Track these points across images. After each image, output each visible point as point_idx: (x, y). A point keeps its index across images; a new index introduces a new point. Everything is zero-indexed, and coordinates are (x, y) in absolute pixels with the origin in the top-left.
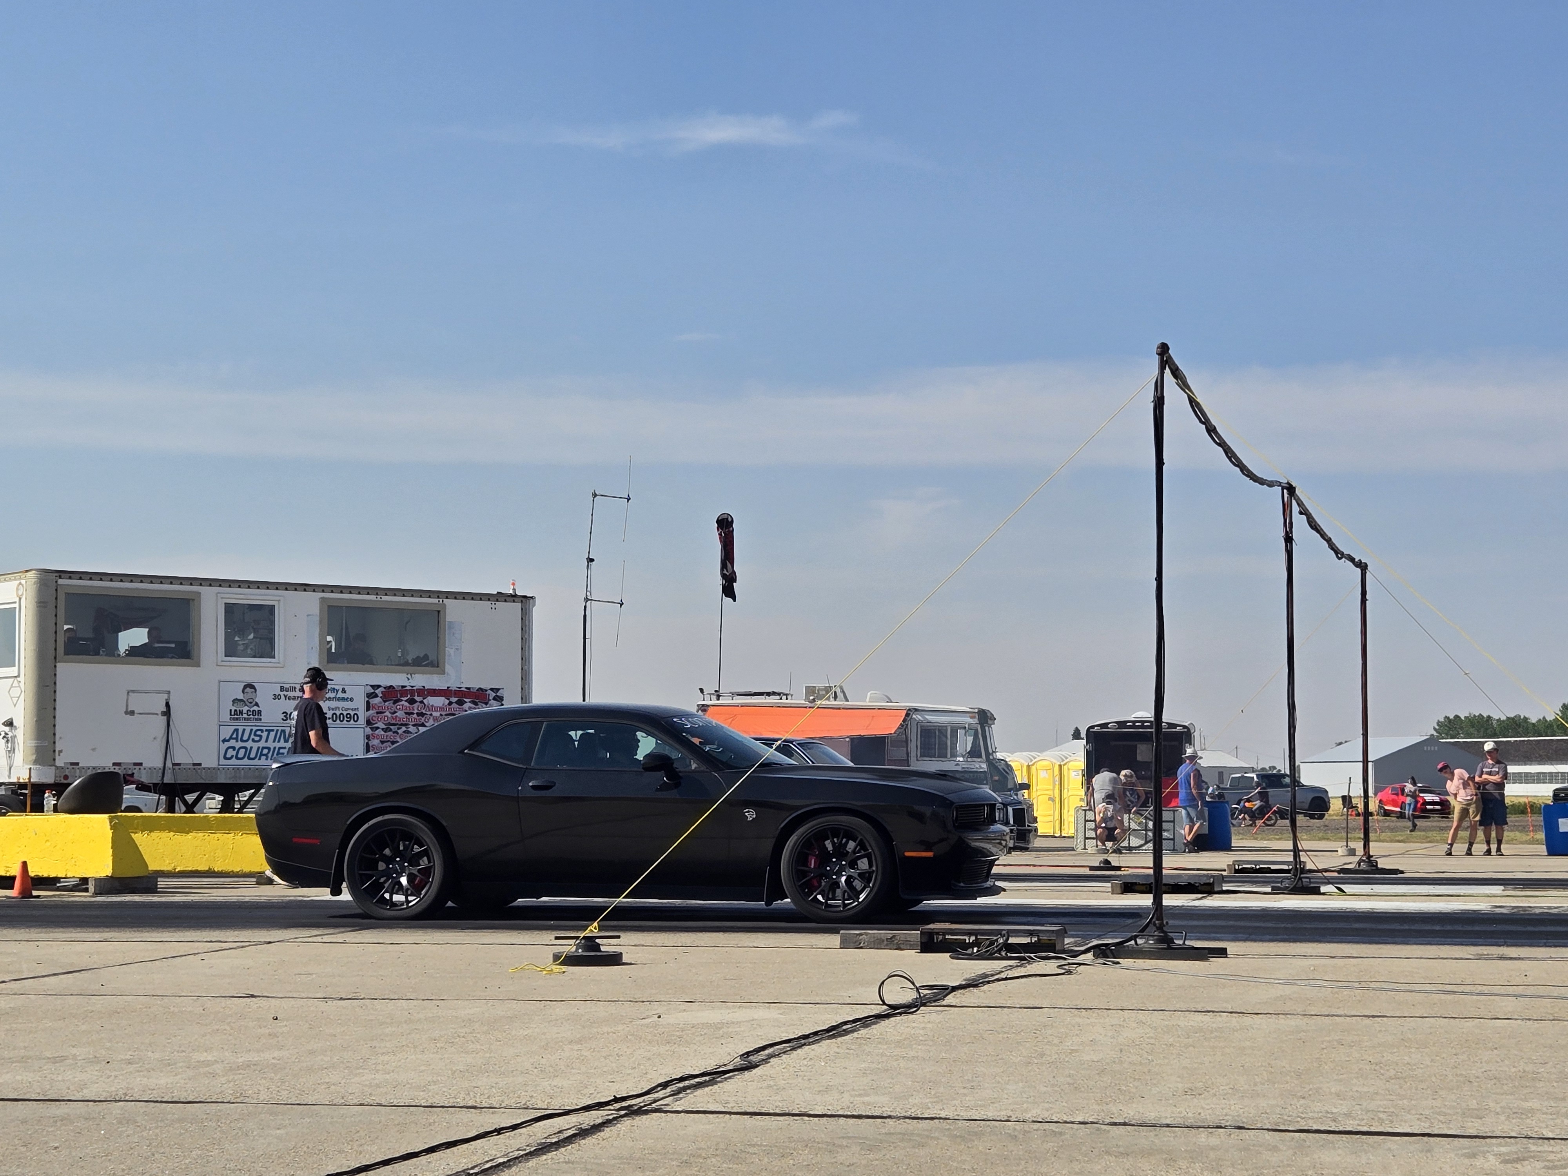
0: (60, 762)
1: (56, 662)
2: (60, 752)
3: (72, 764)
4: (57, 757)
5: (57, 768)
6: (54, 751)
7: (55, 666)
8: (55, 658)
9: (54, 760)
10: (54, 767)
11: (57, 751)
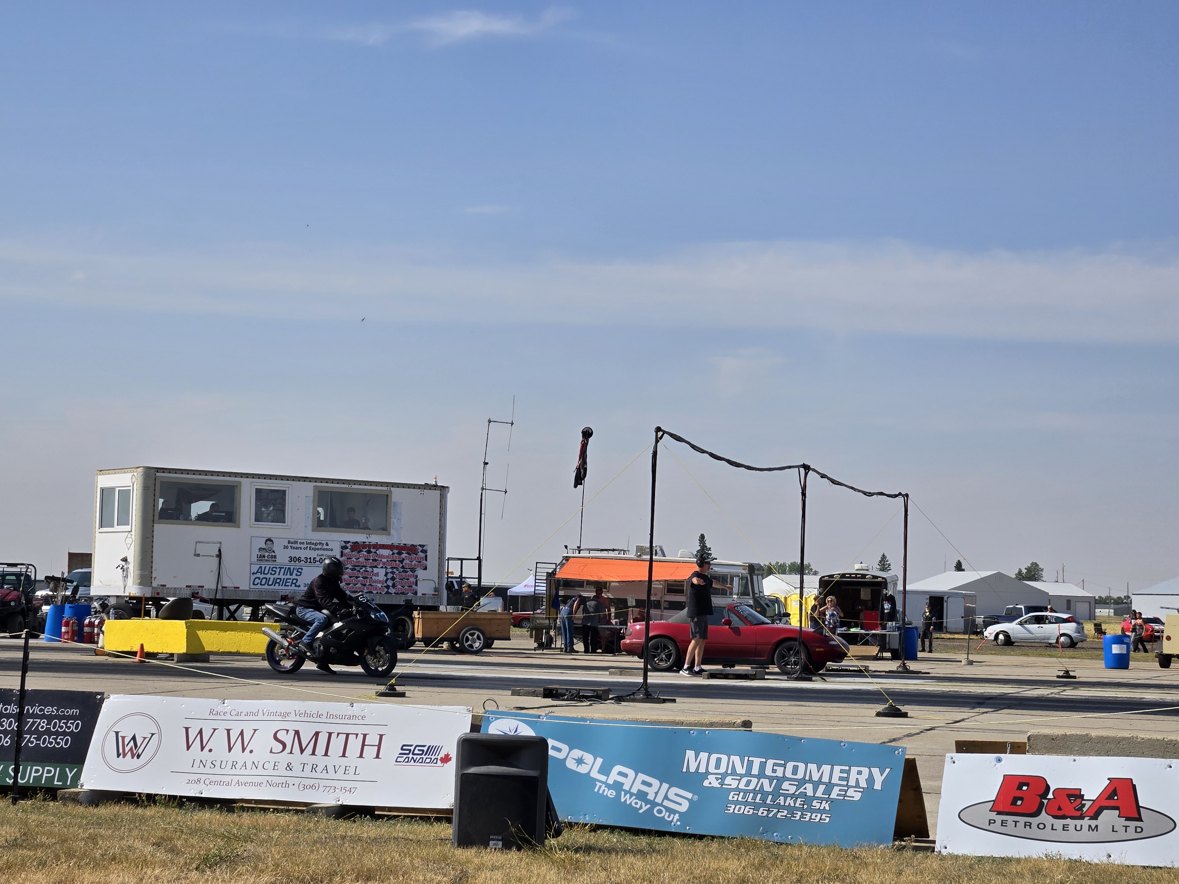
0: (154, 584)
1: (154, 523)
2: (155, 578)
3: (162, 586)
4: (153, 581)
5: (153, 588)
6: (152, 578)
7: (153, 526)
8: (153, 521)
9: (151, 583)
10: (151, 587)
11: (153, 579)
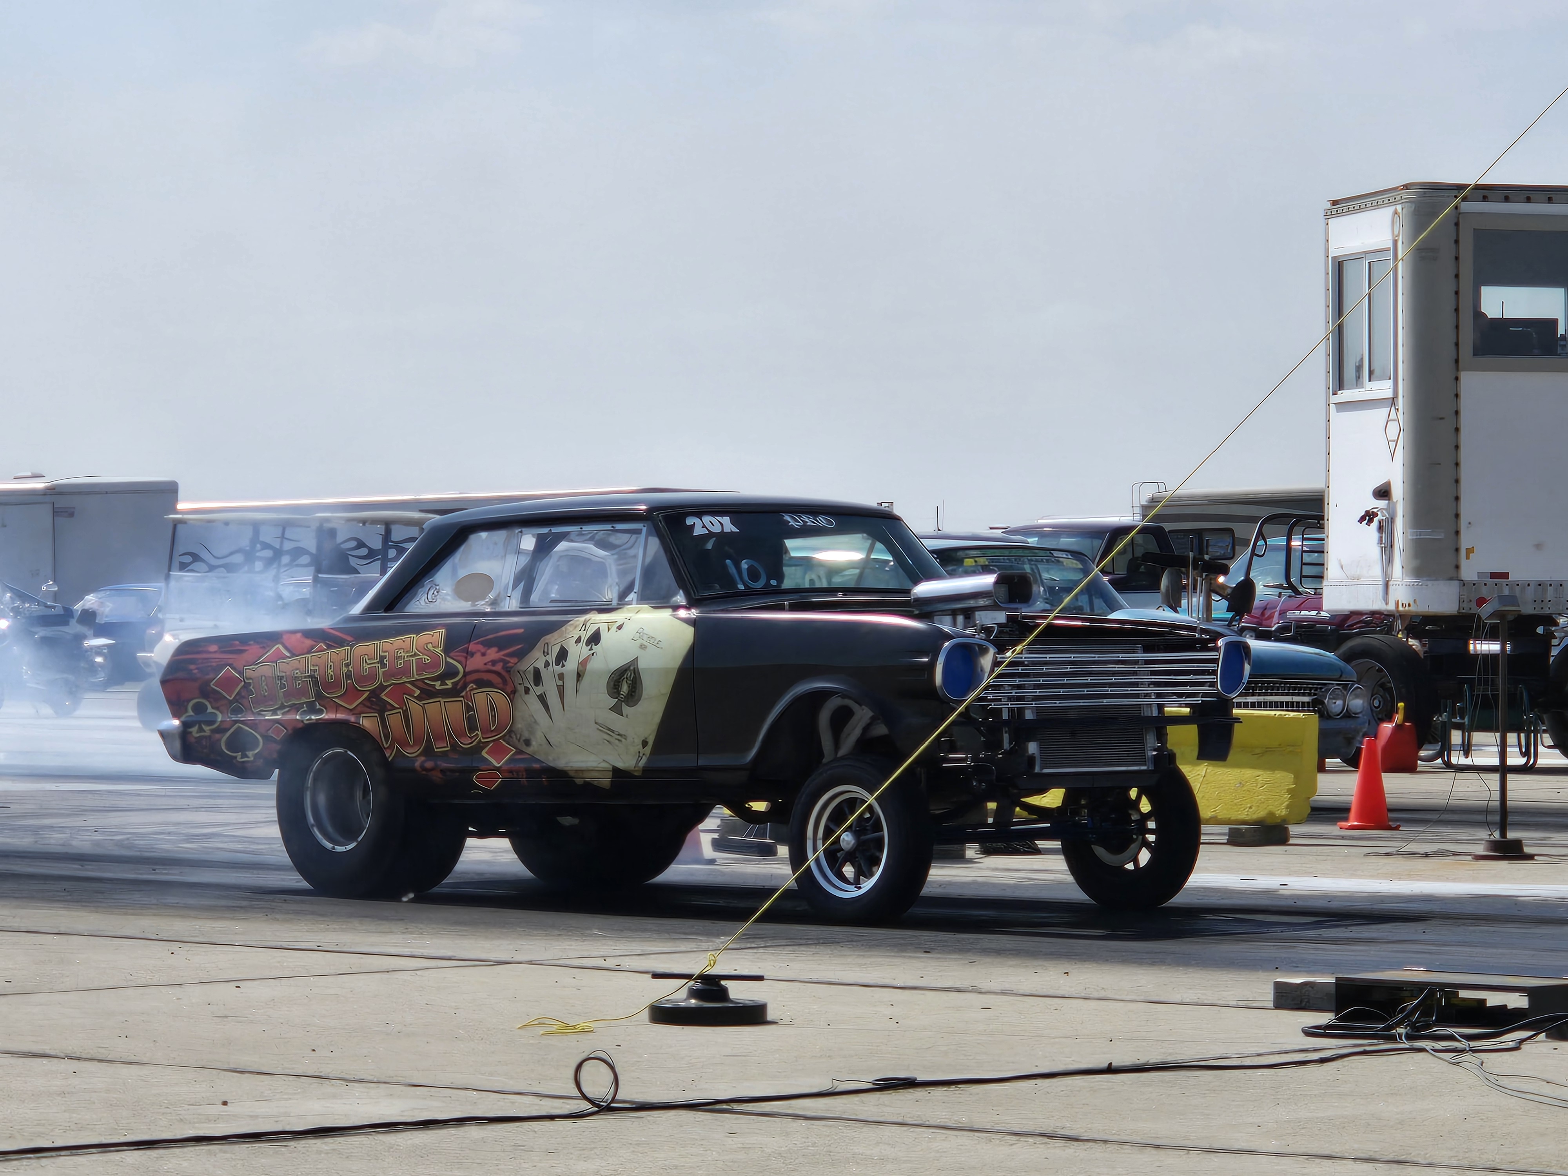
0: (1470, 571)
1: (1457, 369)
2: (1470, 551)
3: (1494, 576)
4: (1464, 563)
5: (1463, 584)
6: (1457, 550)
7: (1457, 379)
8: (1457, 361)
9: (1457, 567)
10: (1456, 583)
11: (1463, 552)
